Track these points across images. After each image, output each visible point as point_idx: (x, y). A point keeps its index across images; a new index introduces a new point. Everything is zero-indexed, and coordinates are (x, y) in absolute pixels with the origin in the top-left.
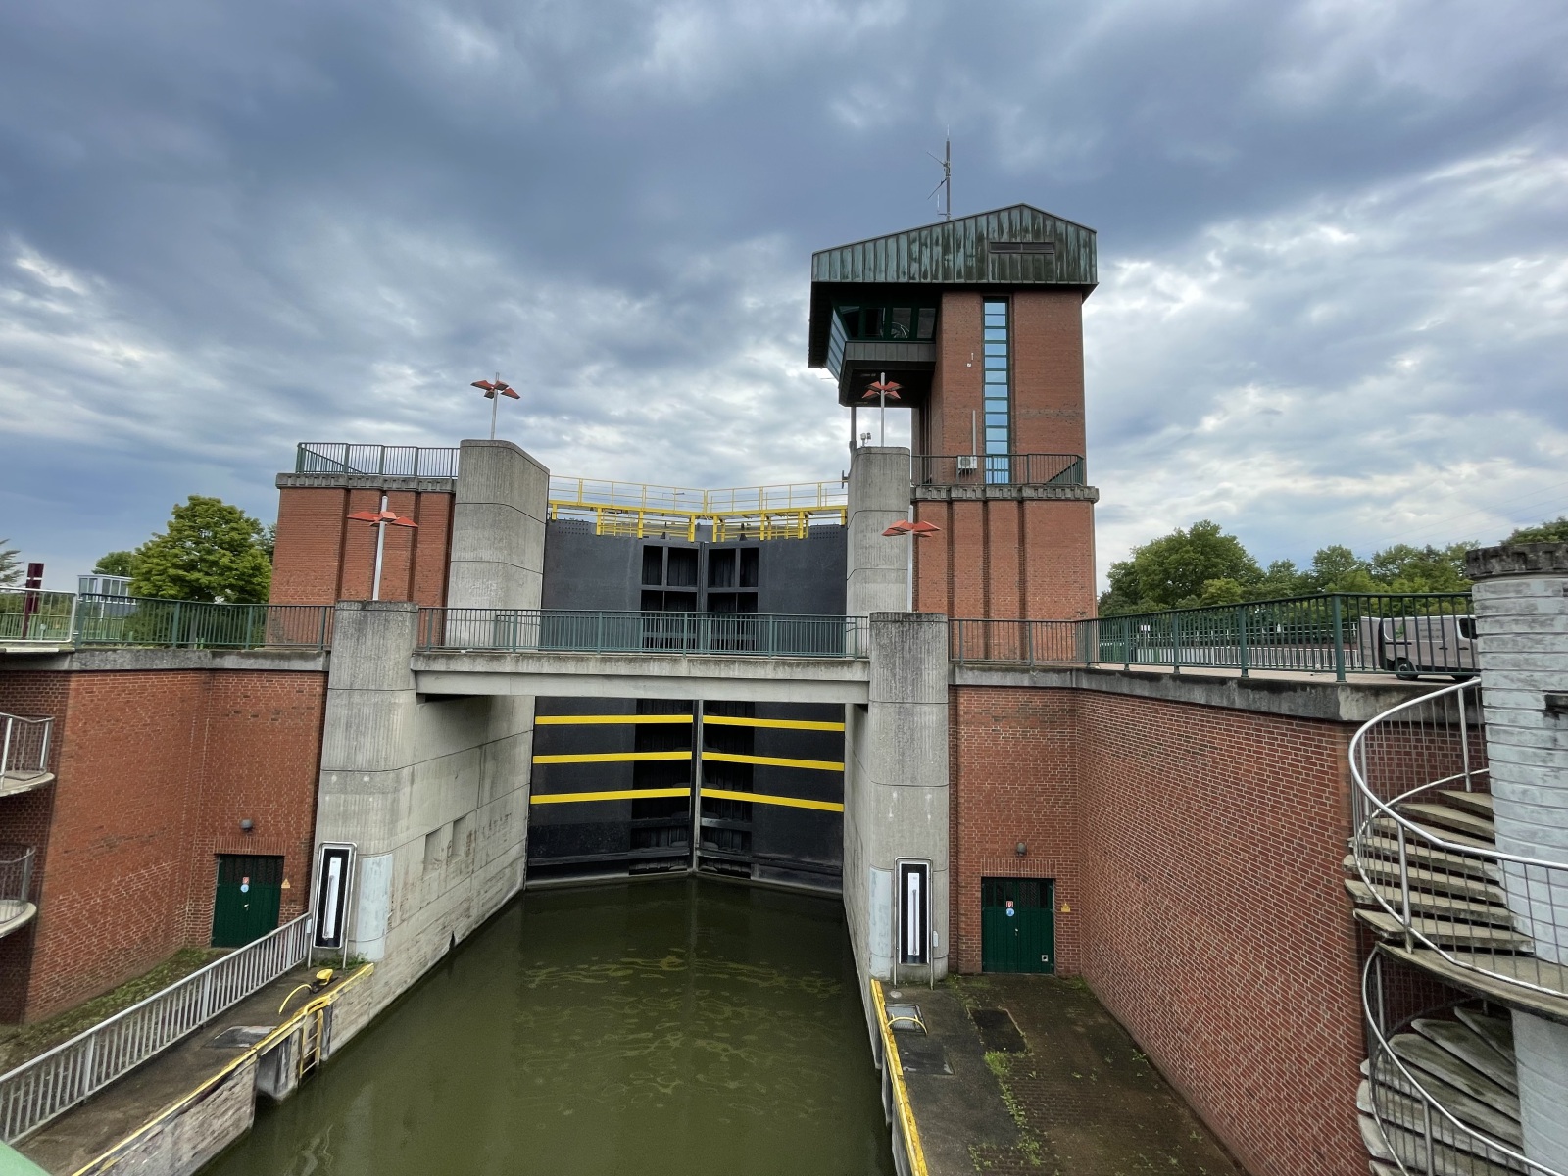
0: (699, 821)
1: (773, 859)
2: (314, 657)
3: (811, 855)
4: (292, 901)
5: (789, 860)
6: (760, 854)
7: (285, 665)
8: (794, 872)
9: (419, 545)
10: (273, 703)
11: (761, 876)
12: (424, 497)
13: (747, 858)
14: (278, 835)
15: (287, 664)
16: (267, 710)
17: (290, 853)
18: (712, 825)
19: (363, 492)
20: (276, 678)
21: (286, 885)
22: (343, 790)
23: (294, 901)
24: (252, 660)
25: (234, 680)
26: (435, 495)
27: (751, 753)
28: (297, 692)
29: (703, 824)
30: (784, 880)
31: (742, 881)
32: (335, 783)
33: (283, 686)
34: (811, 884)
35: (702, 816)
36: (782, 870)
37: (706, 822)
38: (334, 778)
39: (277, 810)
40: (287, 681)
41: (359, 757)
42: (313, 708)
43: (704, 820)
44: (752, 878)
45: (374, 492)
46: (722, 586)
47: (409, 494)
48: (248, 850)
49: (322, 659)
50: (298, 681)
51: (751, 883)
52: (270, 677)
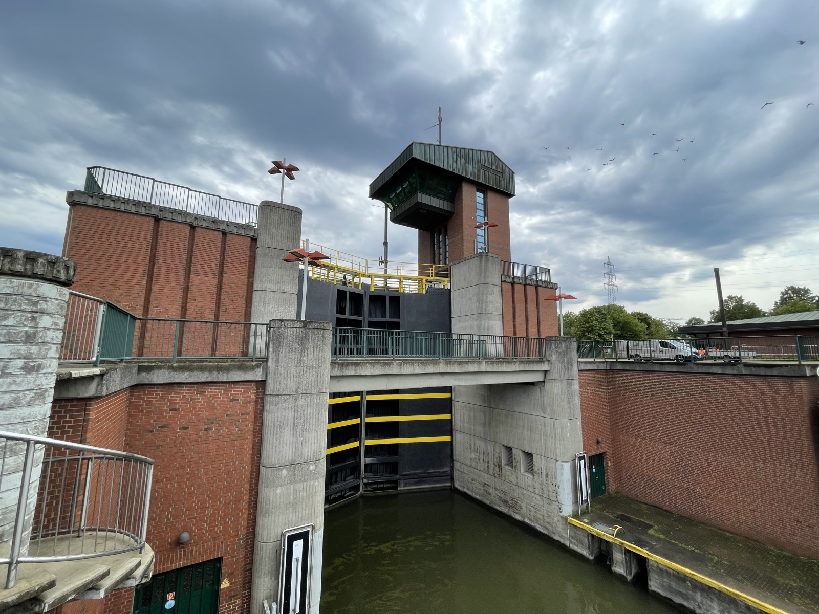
0: (364, 461)
1: (413, 474)
2: (253, 368)
3: (433, 467)
4: (230, 597)
5: (421, 473)
6: (404, 473)
7: (223, 377)
8: (424, 479)
9: (224, 275)
10: (206, 414)
11: (405, 486)
12: (229, 237)
13: (396, 477)
14: (215, 539)
15: (225, 375)
16: (199, 421)
17: (228, 552)
18: (373, 462)
19: (173, 223)
20: (208, 391)
21: (225, 584)
22: (293, 481)
23: (234, 596)
24: (187, 374)
25: (159, 393)
26: (239, 237)
27: (397, 414)
28: (231, 401)
29: (367, 462)
30: (419, 485)
31: (394, 491)
32: (285, 477)
33: (216, 397)
34: (432, 484)
35: (366, 457)
36: (417, 480)
37: (368, 461)
38: (284, 472)
39: (213, 515)
40: (220, 391)
41: (305, 450)
42: (248, 414)
43: (367, 459)
44: (399, 489)
45: (185, 226)
46: (376, 317)
47: (217, 233)
48: (181, 563)
49: (261, 369)
50: (231, 391)
51: (399, 492)
52: (201, 388)
